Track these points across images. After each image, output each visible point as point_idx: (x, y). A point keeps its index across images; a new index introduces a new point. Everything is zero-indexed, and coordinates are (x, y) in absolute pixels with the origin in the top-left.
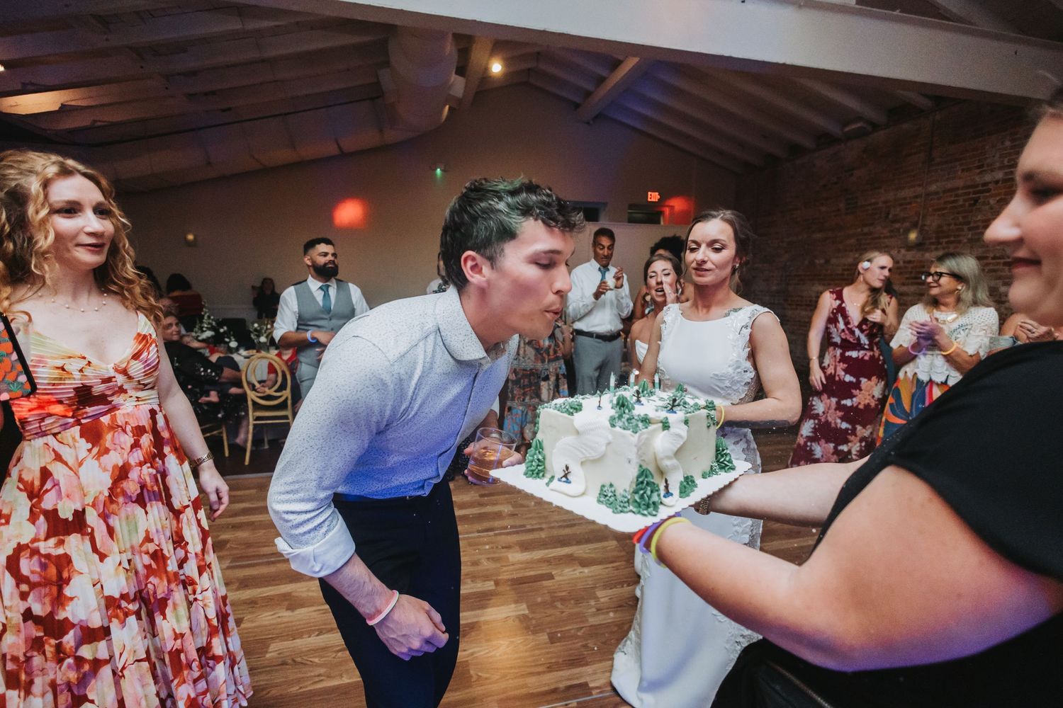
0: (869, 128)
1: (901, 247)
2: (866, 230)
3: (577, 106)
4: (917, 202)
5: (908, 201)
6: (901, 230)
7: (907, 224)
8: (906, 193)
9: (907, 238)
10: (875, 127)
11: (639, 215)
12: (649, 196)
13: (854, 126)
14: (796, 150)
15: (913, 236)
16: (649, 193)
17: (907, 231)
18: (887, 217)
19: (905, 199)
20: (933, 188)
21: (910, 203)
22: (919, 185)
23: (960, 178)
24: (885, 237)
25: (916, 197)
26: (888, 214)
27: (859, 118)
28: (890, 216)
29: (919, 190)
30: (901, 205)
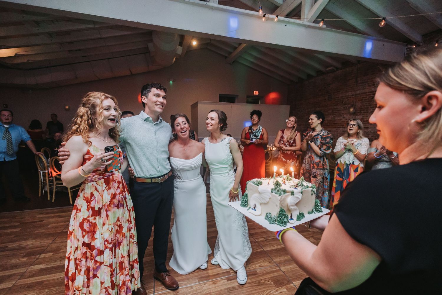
0: (335, 69)
1: (348, 114)
2: (335, 107)
3: (226, 57)
4: (352, 97)
5: (350, 97)
6: (348, 108)
7: (350, 105)
8: (350, 94)
9: (349, 111)
10: (338, 69)
11: (251, 100)
12: (255, 93)
13: (330, 68)
14: (309, 76)
15: (352, 110)
16: (255, 92)
17: (350, 108)
18: (342, 102)
19: (349, 96)
20: (358, 92)
21: (350, 98)
22: (354, 91)
23: (367, 89)
24: (342, 110)
25: (352, 95)
26: (343, 101)
27: (331, 66)
28: (344, 102)
29: (353, 93)
30: (347, 98)
